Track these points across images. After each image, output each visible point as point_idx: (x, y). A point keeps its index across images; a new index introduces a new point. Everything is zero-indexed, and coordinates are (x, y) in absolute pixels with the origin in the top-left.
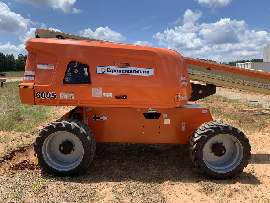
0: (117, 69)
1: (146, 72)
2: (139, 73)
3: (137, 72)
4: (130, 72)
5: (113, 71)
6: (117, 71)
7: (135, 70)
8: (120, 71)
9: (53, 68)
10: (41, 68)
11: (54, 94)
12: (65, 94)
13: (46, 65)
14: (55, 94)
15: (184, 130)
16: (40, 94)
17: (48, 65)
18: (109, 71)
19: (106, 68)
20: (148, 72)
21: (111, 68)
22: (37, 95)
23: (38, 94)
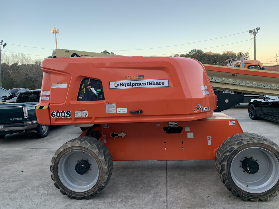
0: (130, 83)
1: (161, 84)
2: (153, 85)
3: (151, 84)
4: (144, 85)
5: (126, 84)
6: (130, 85)
7: (150, 82)
8: (133, 85)
9: (67, 87)
10: (55, 87)
11: (68, 113)
12: (79, 112)
13: (60, 84)
14: (70, 112)
15: (210, 144)
16: (55, 114)
17: (61, 84)
18: (122, 85)
19: (119, 82)
20: (163, 83)
21: (124, 82)
22: (52, 115)
23: (53, 113)
